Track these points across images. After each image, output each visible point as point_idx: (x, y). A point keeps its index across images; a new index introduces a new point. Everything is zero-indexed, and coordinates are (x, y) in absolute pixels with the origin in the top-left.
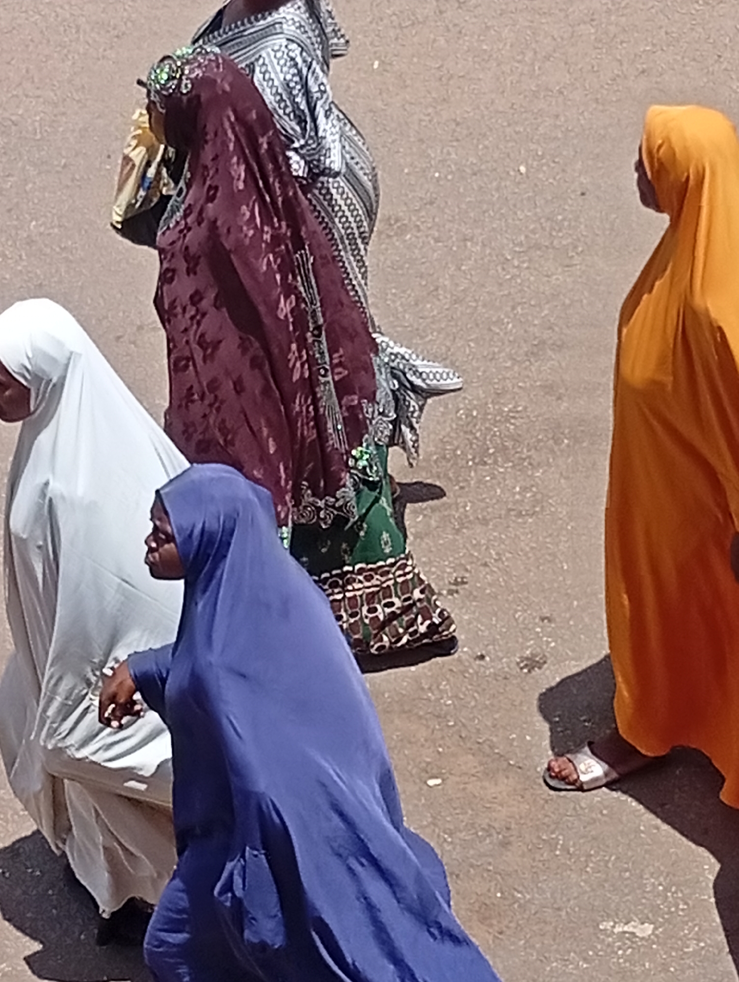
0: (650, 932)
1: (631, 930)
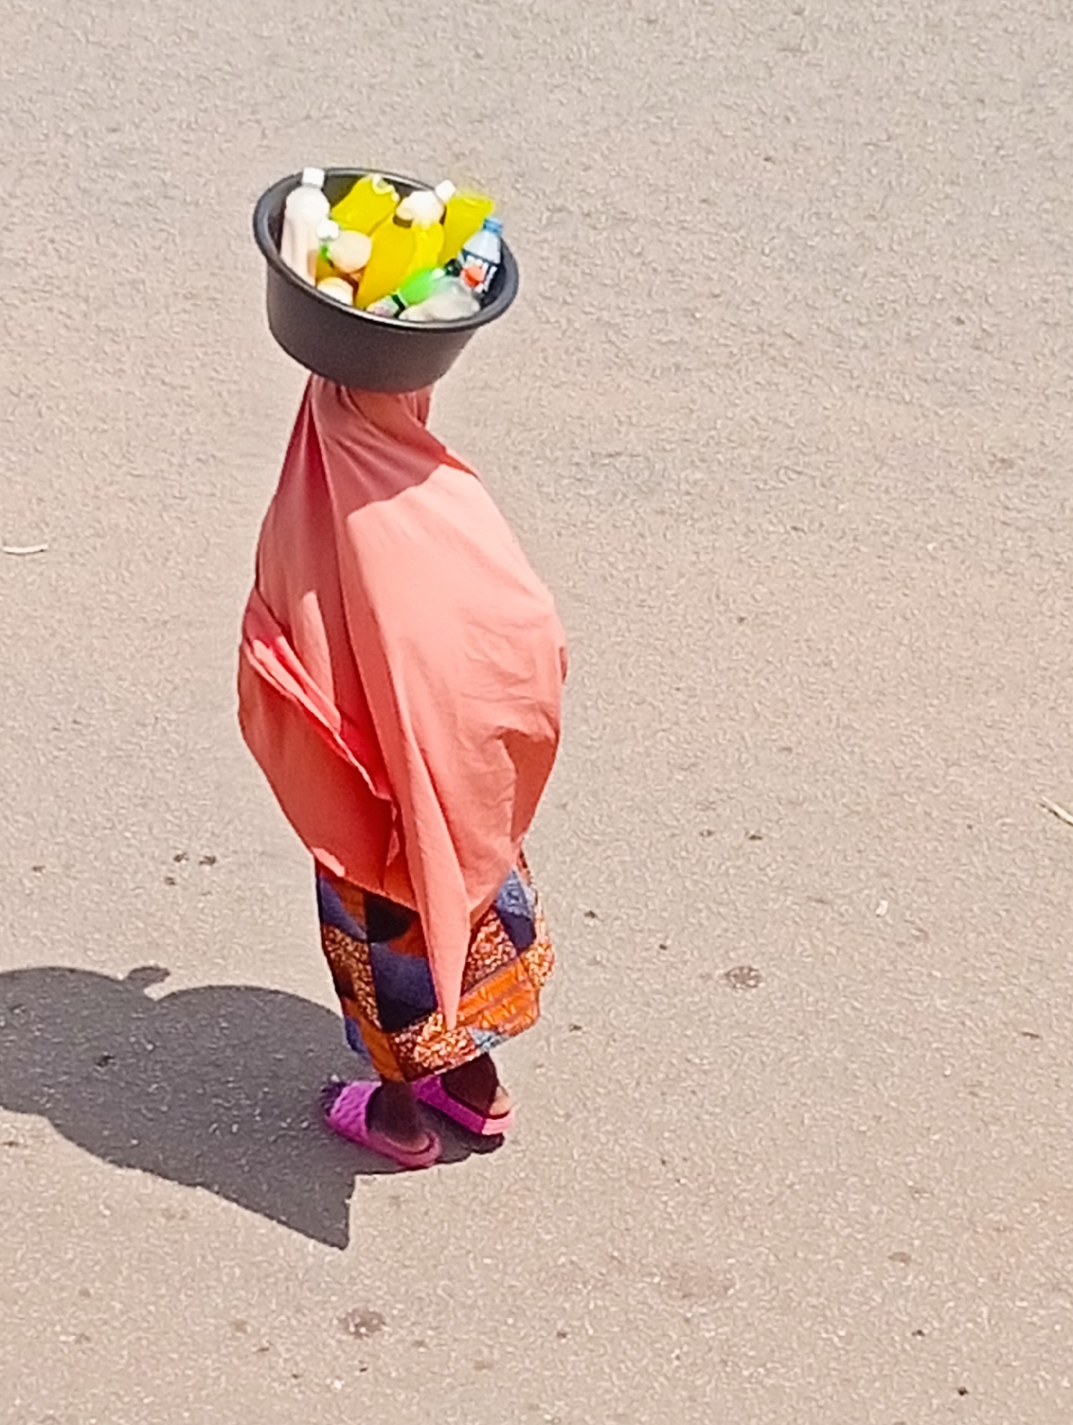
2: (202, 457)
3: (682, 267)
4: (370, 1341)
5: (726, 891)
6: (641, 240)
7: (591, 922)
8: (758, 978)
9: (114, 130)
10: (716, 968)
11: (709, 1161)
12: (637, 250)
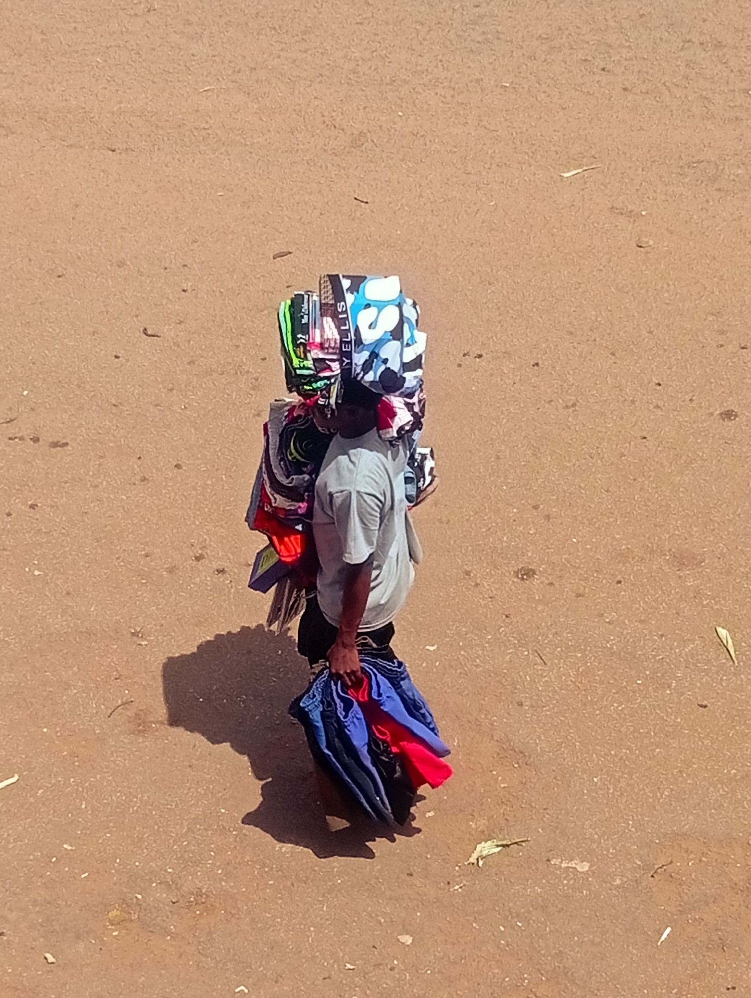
0: (586, 869)
1: (574, 866)
2: (500, 164)
3: (745, 69)
4: (528, 582)
5: (726, 373)
6: (727, 56)
7: (658, 388)
8: (736, 416)
9: (477, 6)
10: (716, 410)
11: (701, 502)
12: (724, 61)
